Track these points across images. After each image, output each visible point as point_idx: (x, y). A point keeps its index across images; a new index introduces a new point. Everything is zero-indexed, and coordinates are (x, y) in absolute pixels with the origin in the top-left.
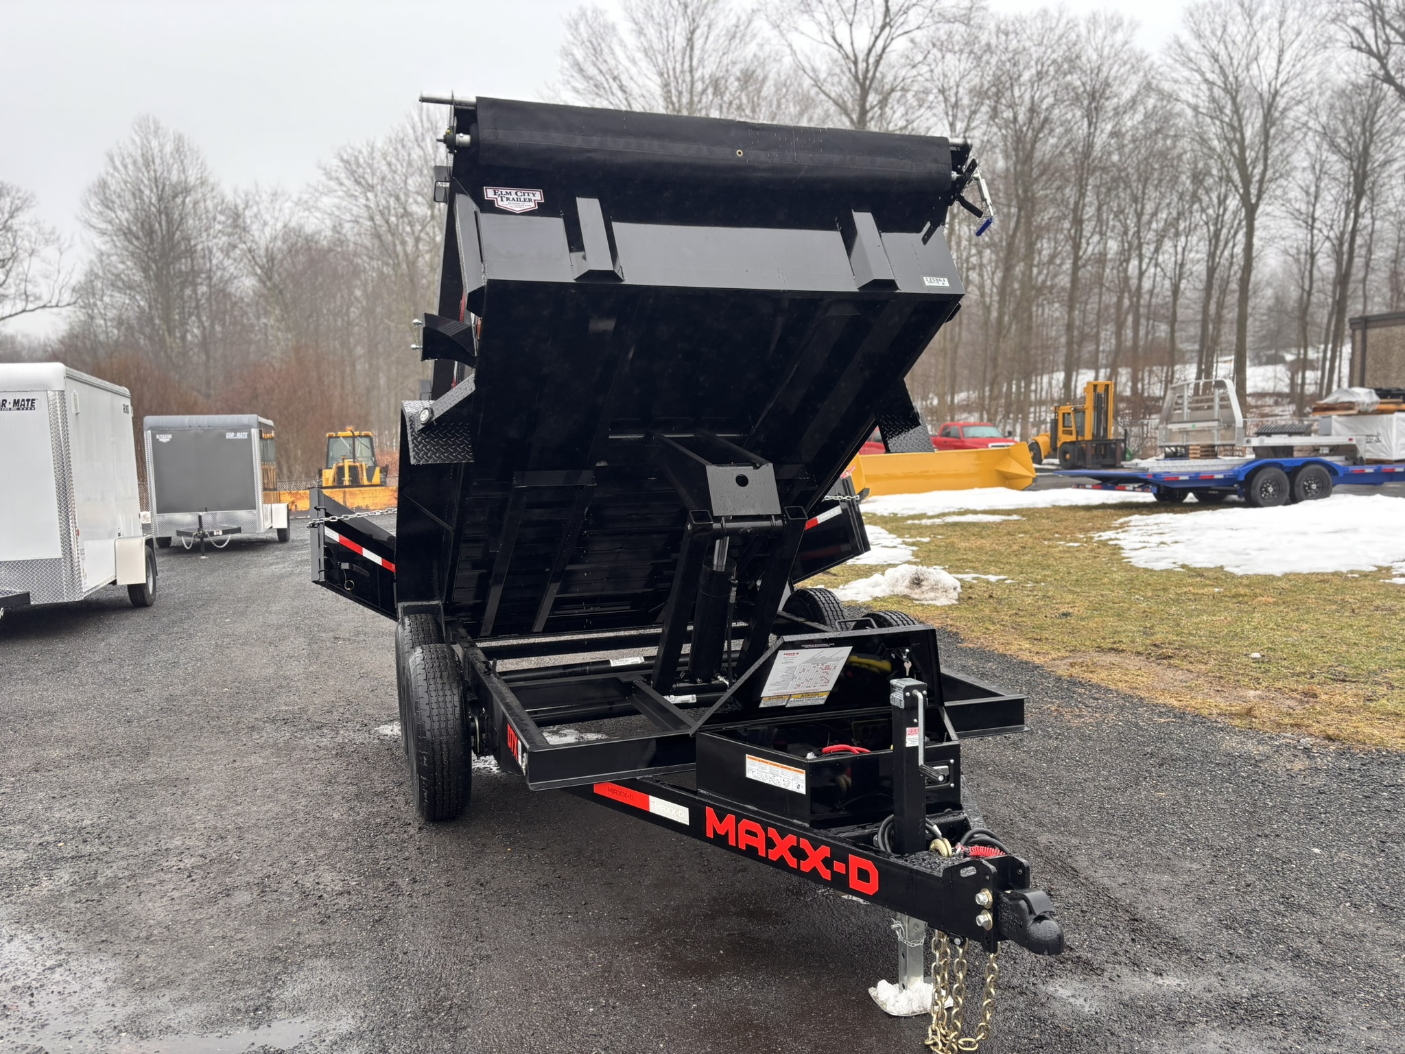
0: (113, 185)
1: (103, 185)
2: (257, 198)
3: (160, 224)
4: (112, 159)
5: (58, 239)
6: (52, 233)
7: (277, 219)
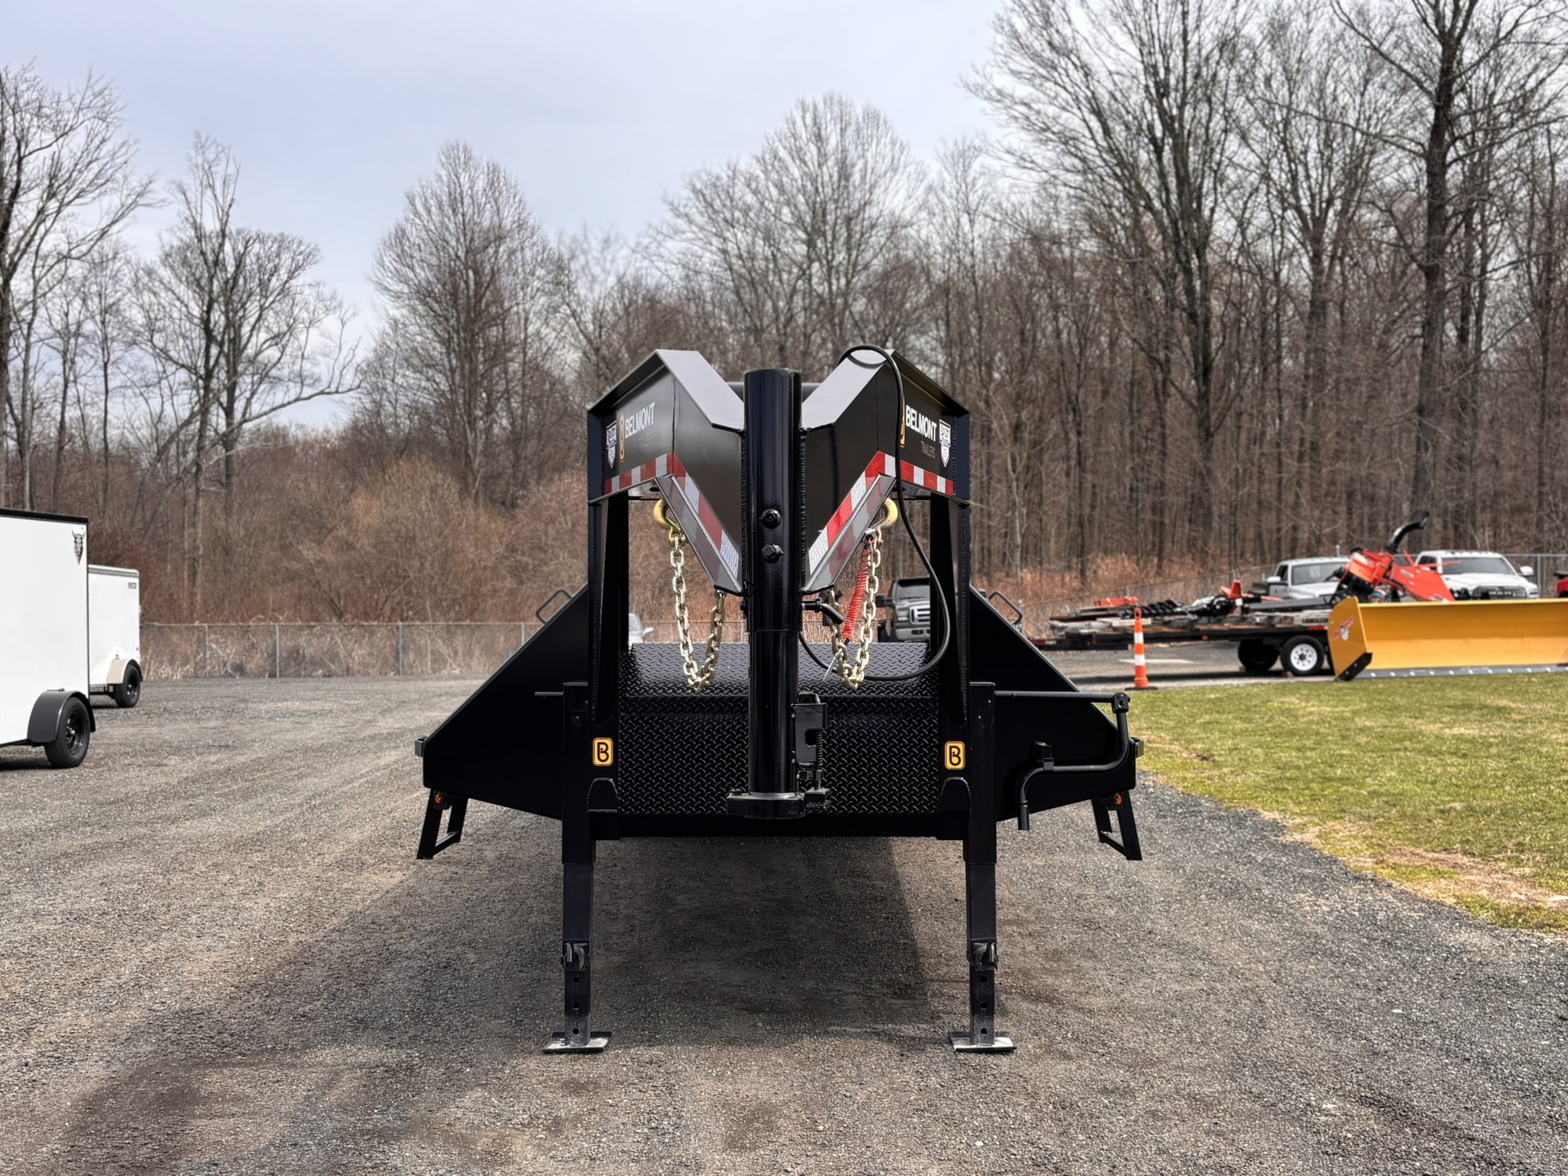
0: (413, 233)
1: (401, 235)
2: (585, 246)
3: (466, 282)
4: (412, 203)
5: (340, 305)
6: (333, 298)
7: (607, 273)
